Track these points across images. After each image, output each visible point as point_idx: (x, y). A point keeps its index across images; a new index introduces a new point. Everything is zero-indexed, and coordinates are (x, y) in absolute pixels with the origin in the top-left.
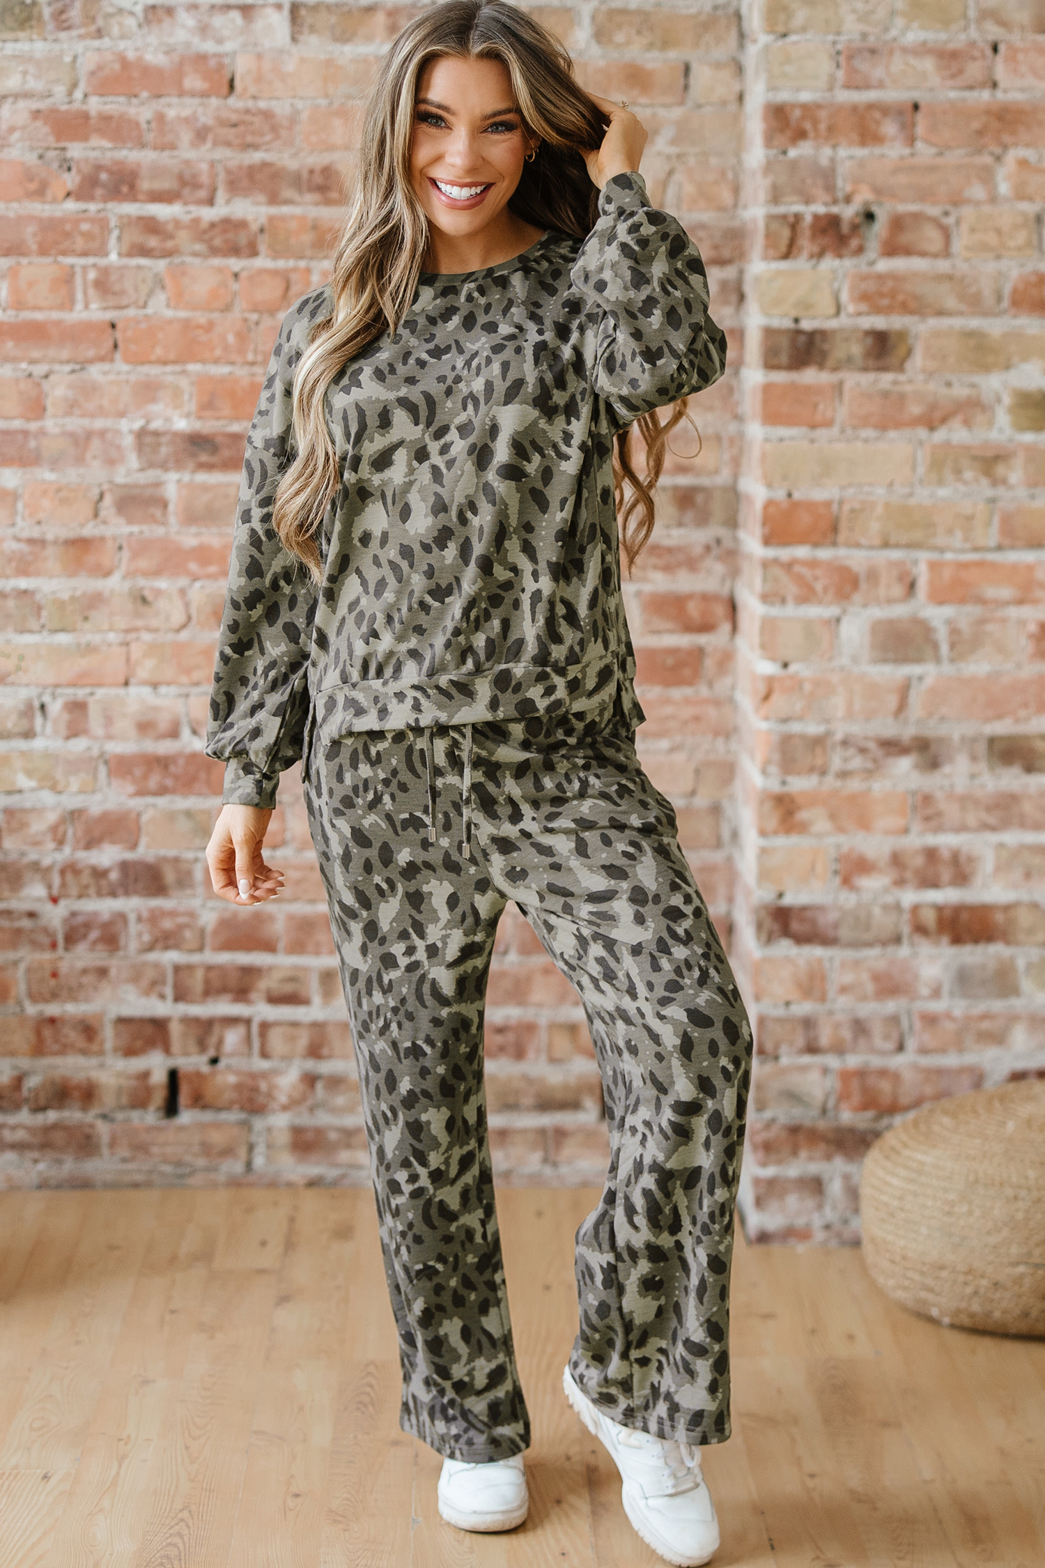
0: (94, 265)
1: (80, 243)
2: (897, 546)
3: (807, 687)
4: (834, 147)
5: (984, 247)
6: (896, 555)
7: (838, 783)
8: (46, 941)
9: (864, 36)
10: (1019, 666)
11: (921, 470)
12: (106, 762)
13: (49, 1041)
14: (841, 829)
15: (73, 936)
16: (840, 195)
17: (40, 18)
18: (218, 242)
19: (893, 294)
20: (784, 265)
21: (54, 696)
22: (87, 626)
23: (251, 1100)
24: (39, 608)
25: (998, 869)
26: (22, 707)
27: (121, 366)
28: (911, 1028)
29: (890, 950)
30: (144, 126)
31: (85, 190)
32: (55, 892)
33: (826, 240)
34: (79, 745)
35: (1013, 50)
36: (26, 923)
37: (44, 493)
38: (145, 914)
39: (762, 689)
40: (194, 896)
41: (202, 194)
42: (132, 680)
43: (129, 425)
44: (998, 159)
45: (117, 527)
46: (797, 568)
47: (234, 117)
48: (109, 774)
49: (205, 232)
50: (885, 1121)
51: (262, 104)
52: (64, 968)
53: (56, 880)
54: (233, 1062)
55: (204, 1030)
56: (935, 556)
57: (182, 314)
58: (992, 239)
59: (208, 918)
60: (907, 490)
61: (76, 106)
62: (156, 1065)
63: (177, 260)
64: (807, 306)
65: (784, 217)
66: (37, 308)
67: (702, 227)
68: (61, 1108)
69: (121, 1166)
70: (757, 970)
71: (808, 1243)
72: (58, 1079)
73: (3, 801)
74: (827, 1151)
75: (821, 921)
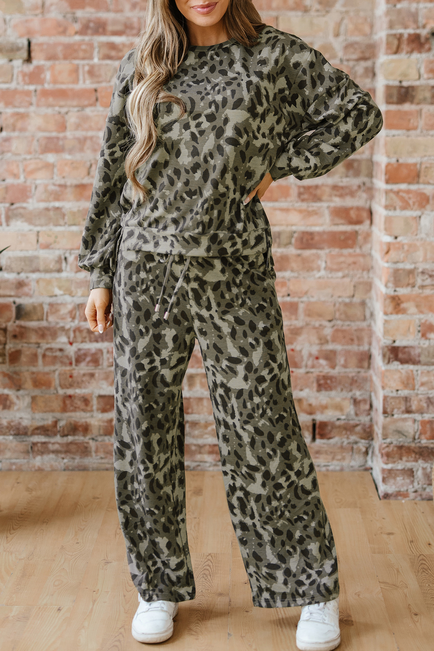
0: (88, 65)
1: (81, 54)
3: (406, 248)
7: (420, 291)
8: (68, 362)
13: (69, 406)
14: (421, 312)
15: (79, 360)
16: (420, 24)
20: (395, 57)
21: (70, 254)
24: (64, 215)
26: (57, 259)
27: (99, 108)
30: (109, 2)
31: (84, 30)
32: (71, 340)
33: (414, 45)
36: (58, 354)
37: (66, 164)
39: (385, 248)
41: (135, 32)
46: (401, 194)
52: (75, 373)
53: (72, 335)
64: (405, 75)
65: (395, 35)
66: (62, 83)
67: (356, 43)
68: (74, 435)
69: (100, 461)
70: (383, 376)
71: (407, 499)
72: (72, 422)
73: (48, 300)
74: (415, 457)
75: (412, 353)
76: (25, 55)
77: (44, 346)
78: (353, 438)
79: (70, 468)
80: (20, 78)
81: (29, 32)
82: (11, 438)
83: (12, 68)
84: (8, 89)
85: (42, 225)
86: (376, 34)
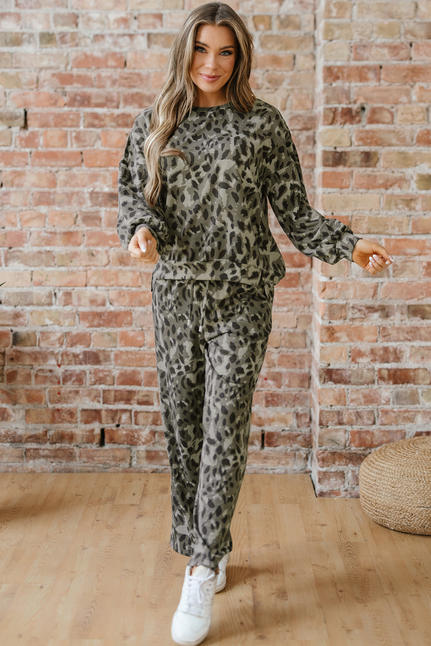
0: (75, 131)
1: (69, 123)
2: (373, 233)
3: (339, 286)
4: (350, 82)
5: (406, 120)
6: (373, 236)
7: (351, 323)
8: (56, 381)
9: (361, 40)
10: (419, 278)
11: (382, 205)
12: (78, 315)
13: (57, 418)
14: (352, 340)
15: (66, 379)
16: (352, 101)
17: (55, 39)
18: (120, 122)
19: (372, 138)
20: (331, 127)
21: (59, 290)
22: (72, 264)
23: (131, 440)
24: (54, 257)
25: (411, 356)
26: (47, 294)
27: (84, 168)
28: (378, 416)
29: (370, 386)
30: (93, 79)
31: (71, 103)
32: (59, 363)
33: (347, 118)
34: (68, 308)
35: (418, 46)
36: (49, 374)
37: (56, 215)
38: (92, 371)
39: (322, 287)
40: (111, 364)
41: (115, 104)
42: (88, 285)
43: (87, 190)
44: (412, 87)
45: (83, 228)
47: (126, 76)
48: (79, 320)
49: (115, 118)
50: (369, 451)
51: (137, 71)
52: (63, 391)
53: (60, 358)
54: (125, 426)
55: (114, 414)
56: (388, 237)
57: (107, 149)
58: (410, 117)
59: (116, 373)
60: (378, 212)
61: (68, 72)
62: (96, 427)
63: (105, 129)
64: (339, 142)
65: (331, 109)
66: (54, 147)
67: (300, 116)
68: (61, 443)
69: (83, 464)
70: (320, 393)
71: (339, 496)
72: (60, 432)
73: (41, 329)
74: (346, 462)
75: (344, 375)
76: (22, 123)
77: (37, 367)
78: (295, 446)
79: (58, 470)
80: (18, 142)
81: (25, 103)
82: (8, 444)
83: (11, 133)
84: (7, 151)
85: (35, 266)
86: (316, 108)
